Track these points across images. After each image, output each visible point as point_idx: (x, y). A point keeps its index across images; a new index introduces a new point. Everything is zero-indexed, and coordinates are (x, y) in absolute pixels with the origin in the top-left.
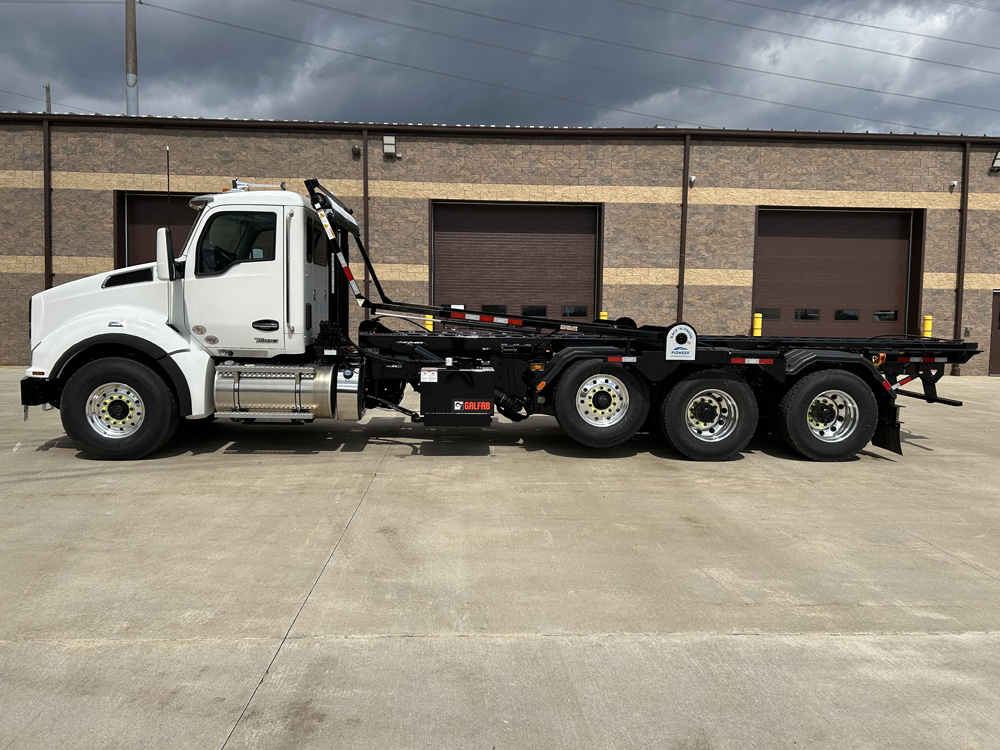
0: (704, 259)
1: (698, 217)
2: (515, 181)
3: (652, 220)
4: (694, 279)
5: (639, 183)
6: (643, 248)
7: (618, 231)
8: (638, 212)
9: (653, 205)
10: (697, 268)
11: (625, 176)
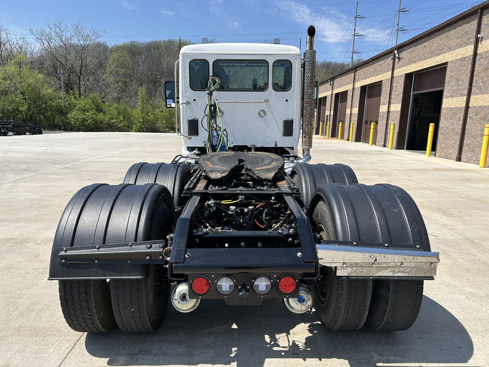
0: (480, 88)
1: (482, 60)
2: (425, 59)
3: (463, 68)
4: (474, 102)
5: (462, 46)
6: (458, 85)
7: (451, 76)
8: (459, 63)
9: (465, 58)
10: (477, 94)
11: (458, 44)
